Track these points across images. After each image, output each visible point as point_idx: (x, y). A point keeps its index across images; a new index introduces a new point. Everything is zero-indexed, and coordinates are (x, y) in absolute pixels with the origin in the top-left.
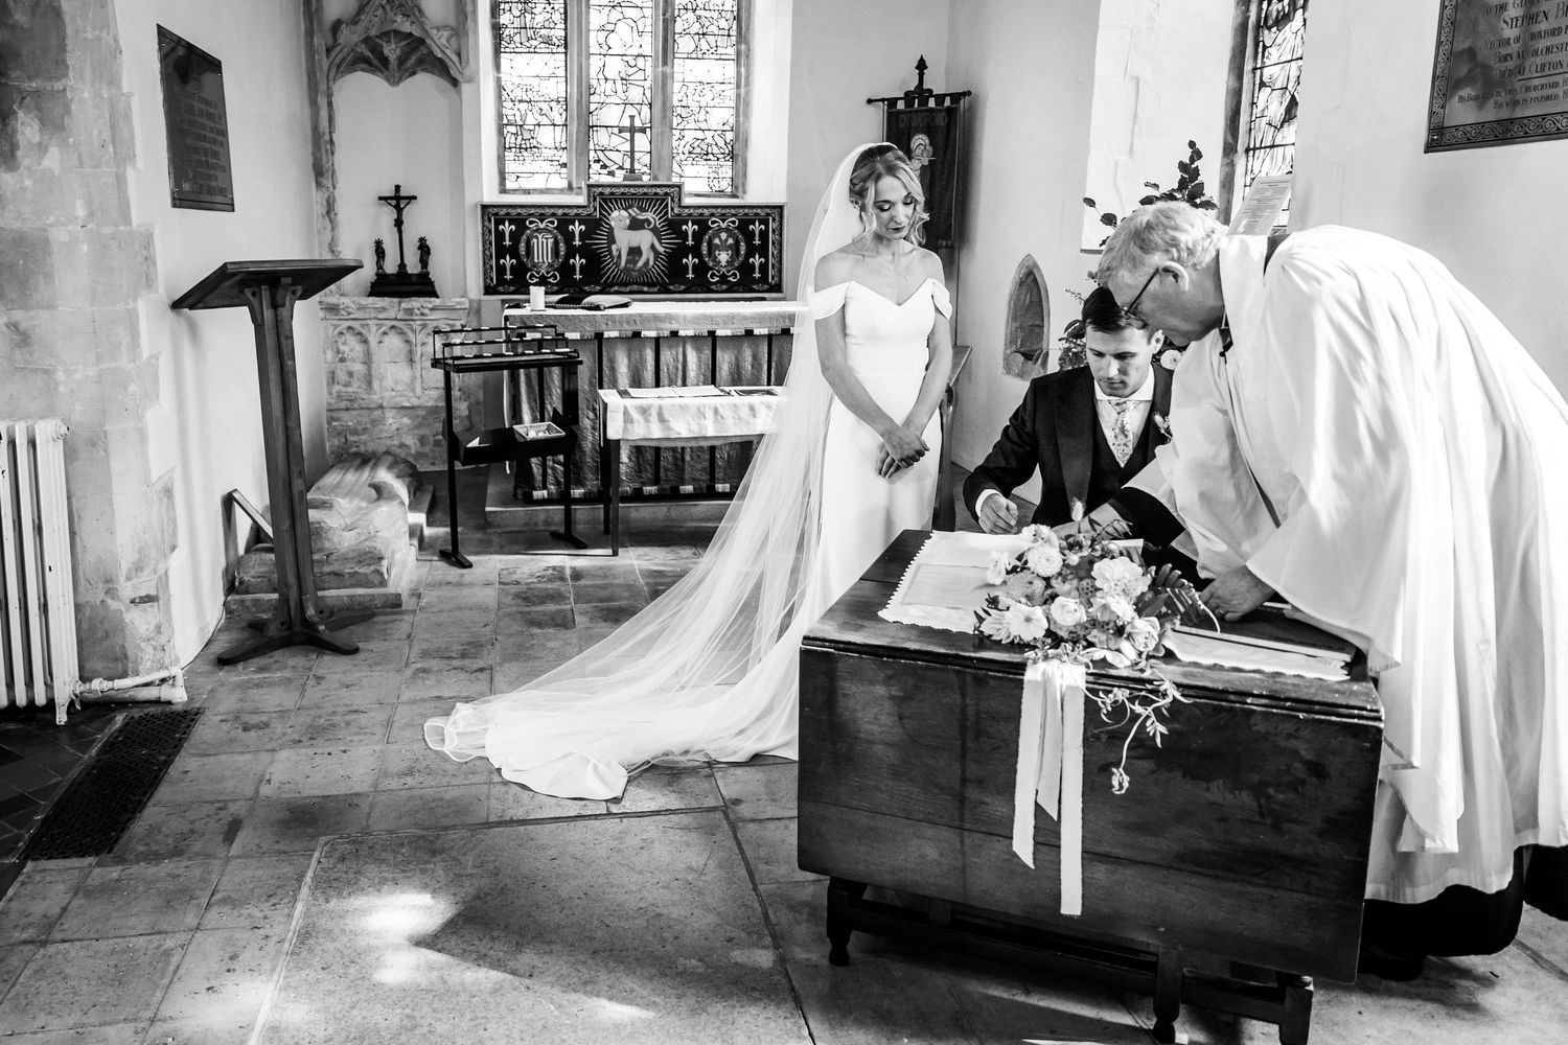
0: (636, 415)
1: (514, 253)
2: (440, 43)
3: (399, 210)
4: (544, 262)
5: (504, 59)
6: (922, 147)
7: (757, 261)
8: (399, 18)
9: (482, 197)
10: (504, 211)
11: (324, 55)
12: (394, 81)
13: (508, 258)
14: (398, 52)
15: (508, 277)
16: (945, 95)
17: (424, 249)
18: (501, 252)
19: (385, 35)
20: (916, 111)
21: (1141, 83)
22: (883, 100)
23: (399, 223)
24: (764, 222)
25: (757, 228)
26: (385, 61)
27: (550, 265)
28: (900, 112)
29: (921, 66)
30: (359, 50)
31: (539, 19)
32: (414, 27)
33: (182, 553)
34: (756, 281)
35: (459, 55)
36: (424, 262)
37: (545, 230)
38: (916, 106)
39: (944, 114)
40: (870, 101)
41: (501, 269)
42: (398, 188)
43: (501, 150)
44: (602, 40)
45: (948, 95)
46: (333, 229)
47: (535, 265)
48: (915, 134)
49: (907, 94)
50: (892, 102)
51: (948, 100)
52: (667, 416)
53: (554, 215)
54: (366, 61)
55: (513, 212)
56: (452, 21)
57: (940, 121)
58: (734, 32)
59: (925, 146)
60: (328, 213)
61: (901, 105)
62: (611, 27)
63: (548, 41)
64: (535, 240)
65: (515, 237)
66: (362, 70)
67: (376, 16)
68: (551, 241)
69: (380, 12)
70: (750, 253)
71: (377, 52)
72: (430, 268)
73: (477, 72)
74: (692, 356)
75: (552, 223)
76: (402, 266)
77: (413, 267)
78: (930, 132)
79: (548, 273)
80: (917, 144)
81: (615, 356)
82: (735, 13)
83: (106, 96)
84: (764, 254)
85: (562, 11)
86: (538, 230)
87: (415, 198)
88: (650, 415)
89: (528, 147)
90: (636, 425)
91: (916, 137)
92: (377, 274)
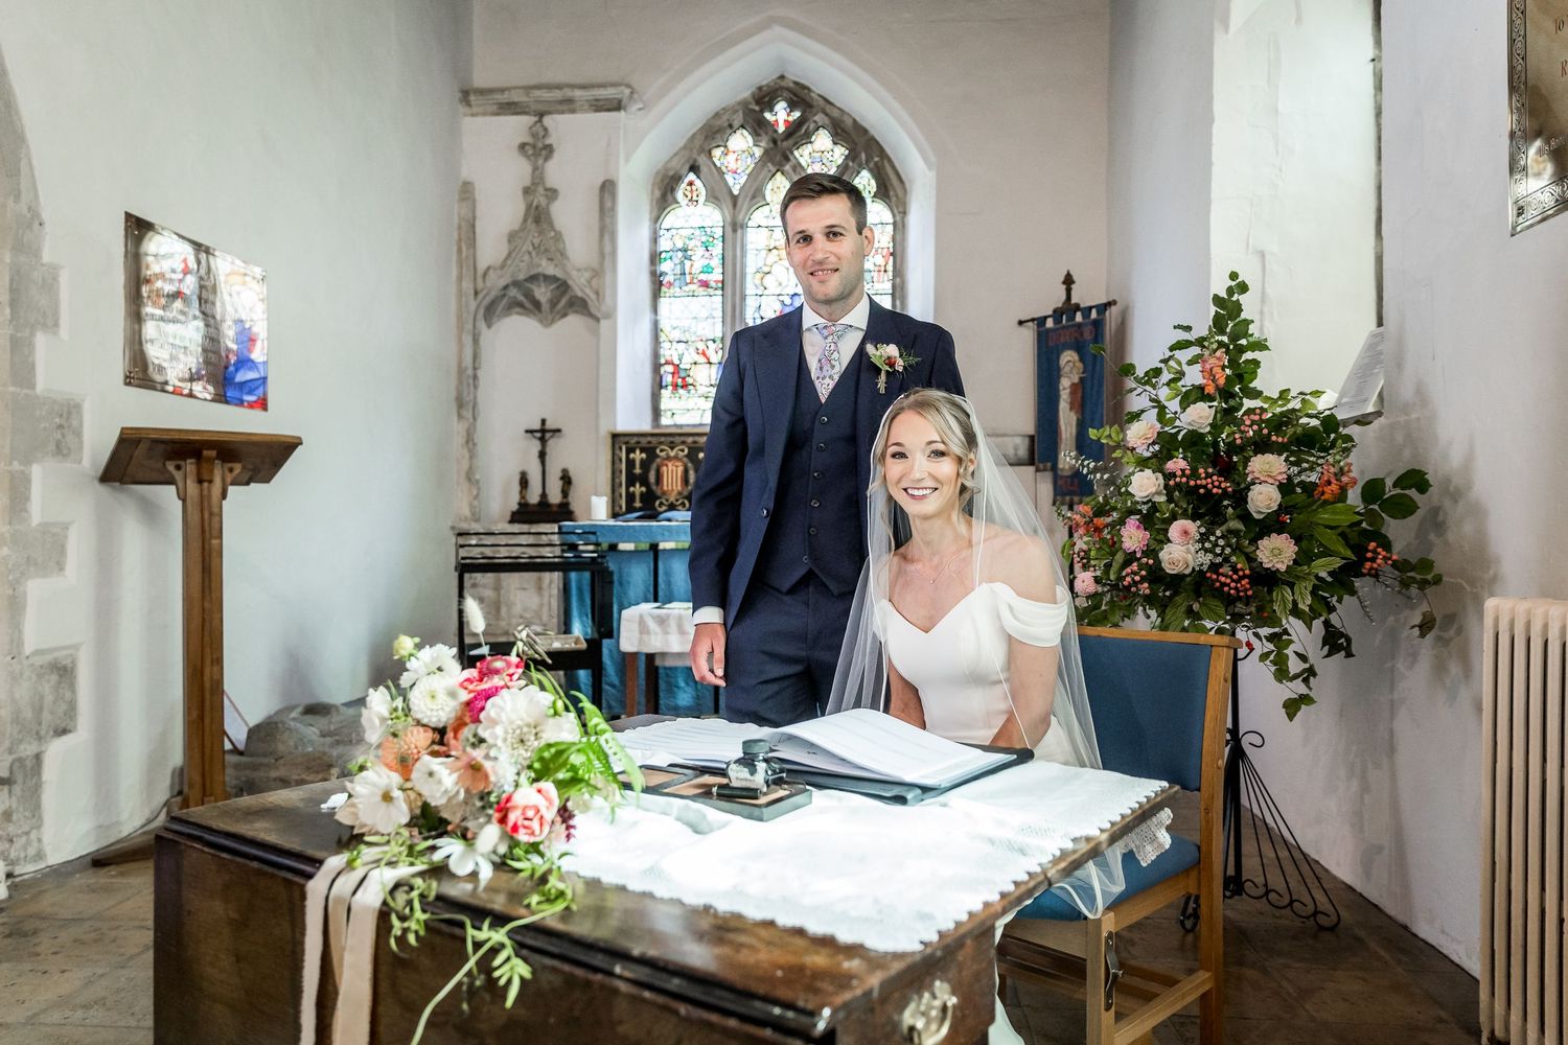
0: (652, 625)
1: (644, 481)
2: (579, 284)
3: (543, 440)
4: (673, 490)
5: (663, 303)
6: (1071, 364)
8: (544, 262)
9: (615, 425)
10: (635, 439)
11: (472, 297)
12: (547, 323)
13: (638, 485)
14: (549, 294)
15: (638, 504)
16: (1090, 308)
17: (566, 479)
18: (632, 480)
19: (533, 278)
20: (1064, 327)
21: (1267, 257)
22: (1033, 320)
23: (542, 455)
26: (537, 305)
27: (680, 493)
28: (1048, 331)
29: (1069, 281)
30: (512, 294)
31: (698, 266)
32: (557, 269)
33: (81, 736)
35: (597, 293)
36: (565, 493)
37: (676, 458)
38: (1064, 321)
39: (1090, 327)
40: (1021, 323)
41: (630, 497)
42: (543, 422)
43: (657, 388)
44: (758, 282)
45: (1093, 307)
46: (471, 458)
47: (664, 493)
48: (1062, 351)
49: (1055, 311)
50: (1041, 321)
51: (1094, 312)
53: (683, 443)
54: (520, 305)
55: (644, 441)
56: (595, 264)
57: (1088, 334)
58: (890, 268)
59: (1074, 363)
60: (467, 442)
61: (1050, 323)
62: (766, 269)
63: (705, 284)
64: (665, 468)
65: (645, 465)
66: (518, 313)
67: (522, 261)
68: (681, 469)
69: (526, 258)
71: (529, 295)
72: (570, 499)
73: (615, 307)
75: (683, 451)
76: (544, 495)
77: (555, 497)
78: (1079, 348)
79: (677, 500)
80: (1065, 361)
81: (671, 568)
82: (891, 250)
83: (8, 261)
85: (721, 257)
86: (668, 458)
87: (559, 431)
88: (669, 625)
89: (683, 383)
90: (653, 637)
91: (1065, 354)
92: (520, 504)
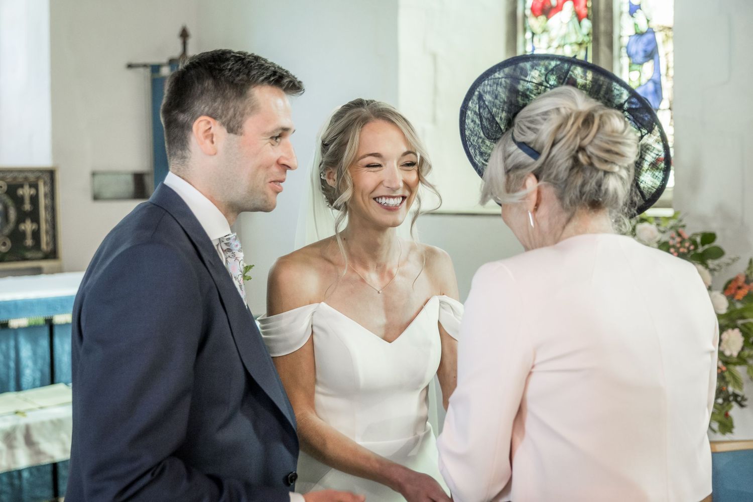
7: (28, 227)
21: (438, 58)
22: (145, 66)
24: (35, 186)
25: (26, 192)
29: (184, 35)
34: (28, 249)
40: (130, 66)
49: (171, 60)
50: (154, 68)
52: (36, 437)
70: (21, 218)
74: (26, 351)
84: (34, 216)
88: (15, 438)
